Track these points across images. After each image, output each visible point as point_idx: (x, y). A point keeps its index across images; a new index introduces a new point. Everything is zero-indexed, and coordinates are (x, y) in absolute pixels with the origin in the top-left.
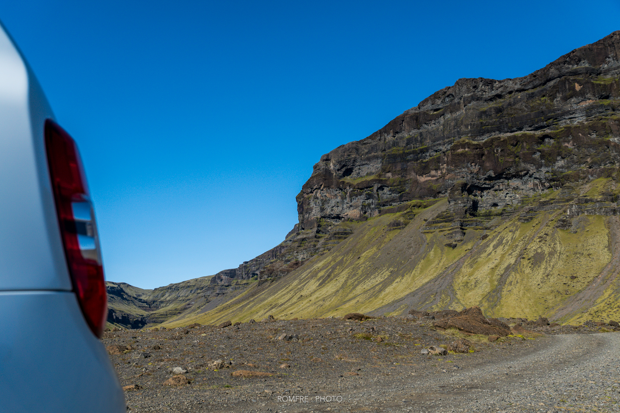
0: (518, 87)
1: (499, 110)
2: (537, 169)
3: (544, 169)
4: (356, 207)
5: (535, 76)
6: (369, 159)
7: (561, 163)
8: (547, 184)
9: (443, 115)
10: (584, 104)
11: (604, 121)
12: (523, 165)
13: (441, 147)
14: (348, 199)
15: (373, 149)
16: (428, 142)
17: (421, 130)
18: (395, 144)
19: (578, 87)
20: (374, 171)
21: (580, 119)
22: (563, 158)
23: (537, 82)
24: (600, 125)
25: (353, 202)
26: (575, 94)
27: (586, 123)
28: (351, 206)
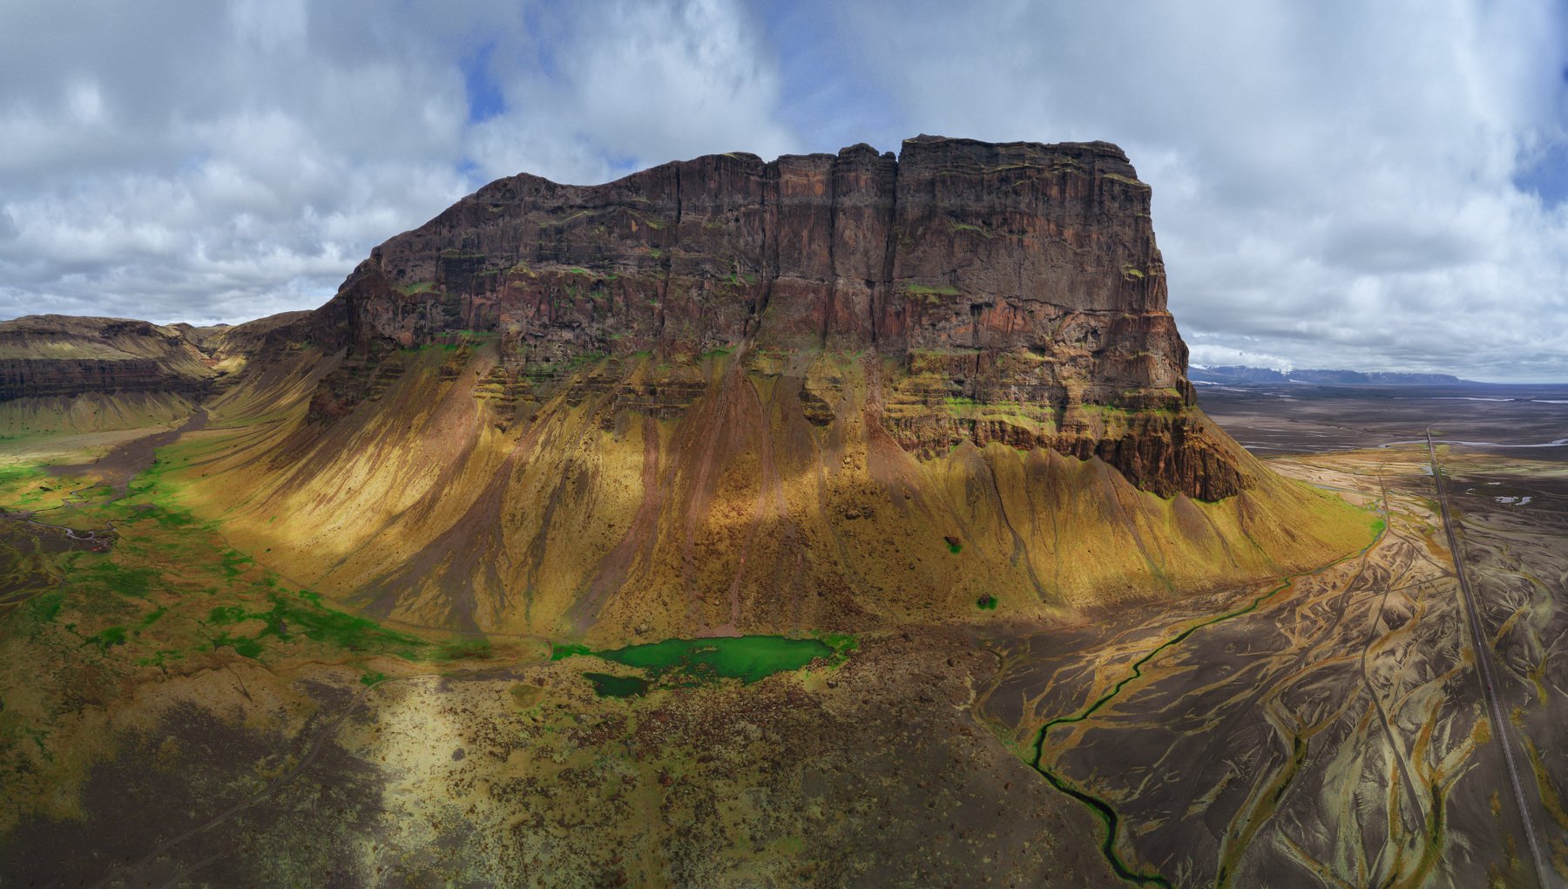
0: (579, 201)
1: (559, 231)
2: (589, 323)
3: (595, 325)
4: (408, 330)
5: (596, 192)
6: (423, 259)
7: (610, 321)
8: (596, 345)
9: (502, 216)
10: (638, 252)
11: (653, 280)
12: (576, 314)
13: (498, 261)
14: (400, 317)
15: (427, 246)
16: (484, 252)
17: (479, 230)
18: (451, 243)
19: (634, 228)
20: (427, 276)
21: (631, 271)
22: (613, 316)
23: (598, 202)
24: (648, 283)
25: (406, 320)
26: (630, 236)
27: (637, 276)
28: (403, 326)
